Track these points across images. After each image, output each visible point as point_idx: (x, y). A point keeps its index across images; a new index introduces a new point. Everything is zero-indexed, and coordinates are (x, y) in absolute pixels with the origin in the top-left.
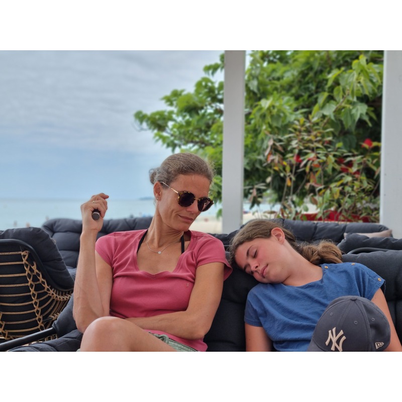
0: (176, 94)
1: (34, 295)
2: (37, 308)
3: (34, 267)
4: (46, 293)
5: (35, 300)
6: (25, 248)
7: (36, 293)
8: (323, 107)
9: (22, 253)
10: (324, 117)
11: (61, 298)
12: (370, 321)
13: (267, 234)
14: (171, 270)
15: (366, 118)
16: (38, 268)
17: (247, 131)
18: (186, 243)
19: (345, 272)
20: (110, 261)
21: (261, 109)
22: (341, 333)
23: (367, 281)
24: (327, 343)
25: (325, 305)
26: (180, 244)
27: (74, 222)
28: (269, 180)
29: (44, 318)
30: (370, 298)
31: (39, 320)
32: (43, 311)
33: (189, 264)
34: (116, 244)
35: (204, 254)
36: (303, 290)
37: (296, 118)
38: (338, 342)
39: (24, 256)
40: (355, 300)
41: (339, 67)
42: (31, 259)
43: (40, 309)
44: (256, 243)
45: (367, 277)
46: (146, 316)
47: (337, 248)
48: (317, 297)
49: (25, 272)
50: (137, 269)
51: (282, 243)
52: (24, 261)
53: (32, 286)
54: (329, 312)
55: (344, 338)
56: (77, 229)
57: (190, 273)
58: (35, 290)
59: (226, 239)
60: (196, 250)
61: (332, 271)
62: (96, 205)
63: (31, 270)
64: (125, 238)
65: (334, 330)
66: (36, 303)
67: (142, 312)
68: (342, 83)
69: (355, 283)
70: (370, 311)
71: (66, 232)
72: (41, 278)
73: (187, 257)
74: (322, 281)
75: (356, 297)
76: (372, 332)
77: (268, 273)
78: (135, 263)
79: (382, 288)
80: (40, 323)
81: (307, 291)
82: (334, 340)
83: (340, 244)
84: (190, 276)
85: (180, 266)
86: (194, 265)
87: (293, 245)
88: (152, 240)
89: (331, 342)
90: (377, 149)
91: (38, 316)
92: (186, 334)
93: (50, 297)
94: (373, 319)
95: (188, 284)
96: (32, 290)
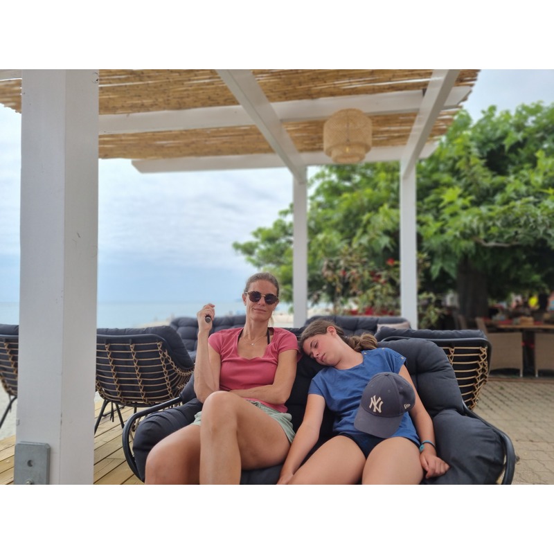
0: (260, 230)
1: (166, 372)
2: (167, 381)
3: (166, 353)
4: (174, 371)
5: (166, 376)
6: (160, 340)
7: (167, 371)
8: (360, 238)
9: (158, 344)
10: (360, 244)
11: (185, 374)
12: (399, 389)
13: (324, 331)
14: (261, 356)
15: (389, 246)
16: (169, 354)
17: (309, 255)
18: (271, 337)
19: (379, 355)
20: (219, 350)
21: (317, 240)
22: (380, 399)
23: (394, 360)
24: (370, 407)
25: (368, 380)
26: (267, 337)
27: (192, 319)
28: (325, 287)
29: (172, 388)
30: (397, 372)
31: (169, 390)
32: (172, 384)
33: (273, 352)
34: (223, 339)
35: (284, 344)
36: (351, 372)
37: (342, 246)
38: (378, 406)
39: (159, 345)
40: (387, 375)
41: (370, 211)
42: (164, 348)
43: (169, 382)
44: (317, 338)
45: (393, 356)
46: (245, 389)
47: (374, 337)
48: (362, 376)
49: (159, 356)
50: (238, 356)
51: (335, 337)
52: (159, 349)
53: (164, 366)
54: (371, 385)
55: (382, 403)
56: (195, 325)
57: (274, 358)
58: (167, 369)
59: (297, 332)
60: (277, 342)
61: (370, 356)
62: (207, 313)
63: (164, 355)
64: (229, 334)
65: (374, 397)
66: (167, 378)
67: (242, 385)
68: (373, 222)
69: (387, 362)
70: (398, 382)
71: (187, 326)
72: (170, 361)
73: (271, 347)
74: (363, 363)
75: (388, 373)
76: (401, 397)
77: (325, 359)
78: (236, 351)
79: (405, 364)
80: (170, 392)
81: (354, 372)
82: (375, 404)
83: (376, 334)
84: (274, 360)
85: (267, 354)
86: (277, 352)
87: (342, 338)
88: (247, 336)
89: (373, 406)
90: (398, 266)
91: (169, 387)
92: (272, 401)
93: (176, 374)
94: (401, 388)
95: (273, 365)
96: (164, 369)
